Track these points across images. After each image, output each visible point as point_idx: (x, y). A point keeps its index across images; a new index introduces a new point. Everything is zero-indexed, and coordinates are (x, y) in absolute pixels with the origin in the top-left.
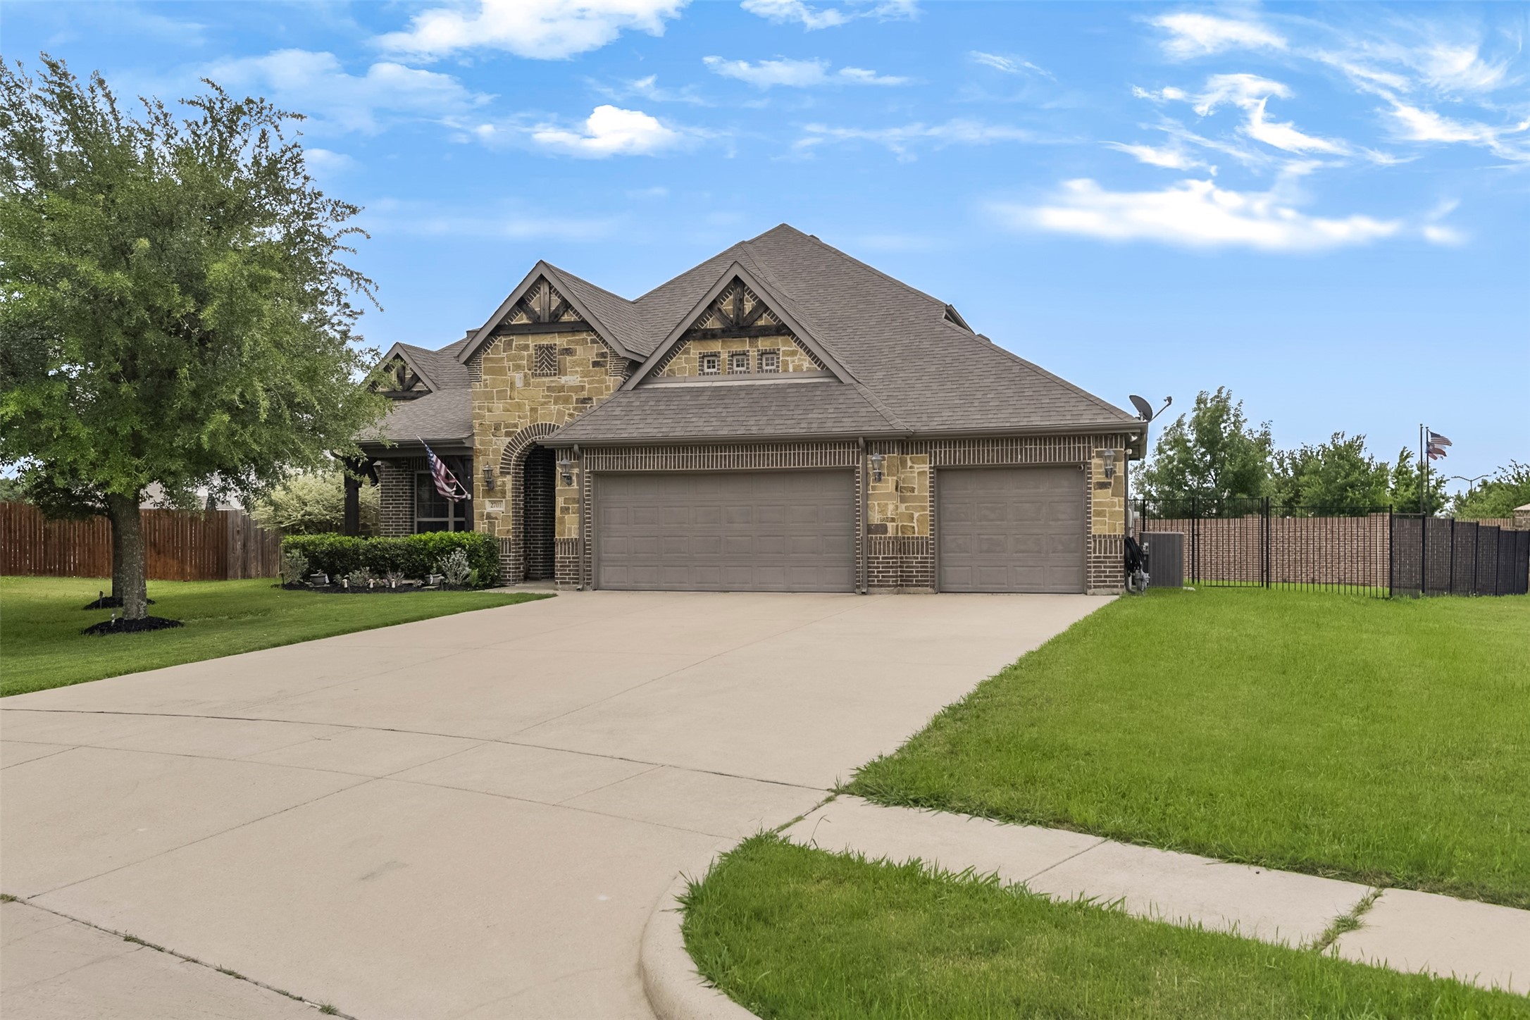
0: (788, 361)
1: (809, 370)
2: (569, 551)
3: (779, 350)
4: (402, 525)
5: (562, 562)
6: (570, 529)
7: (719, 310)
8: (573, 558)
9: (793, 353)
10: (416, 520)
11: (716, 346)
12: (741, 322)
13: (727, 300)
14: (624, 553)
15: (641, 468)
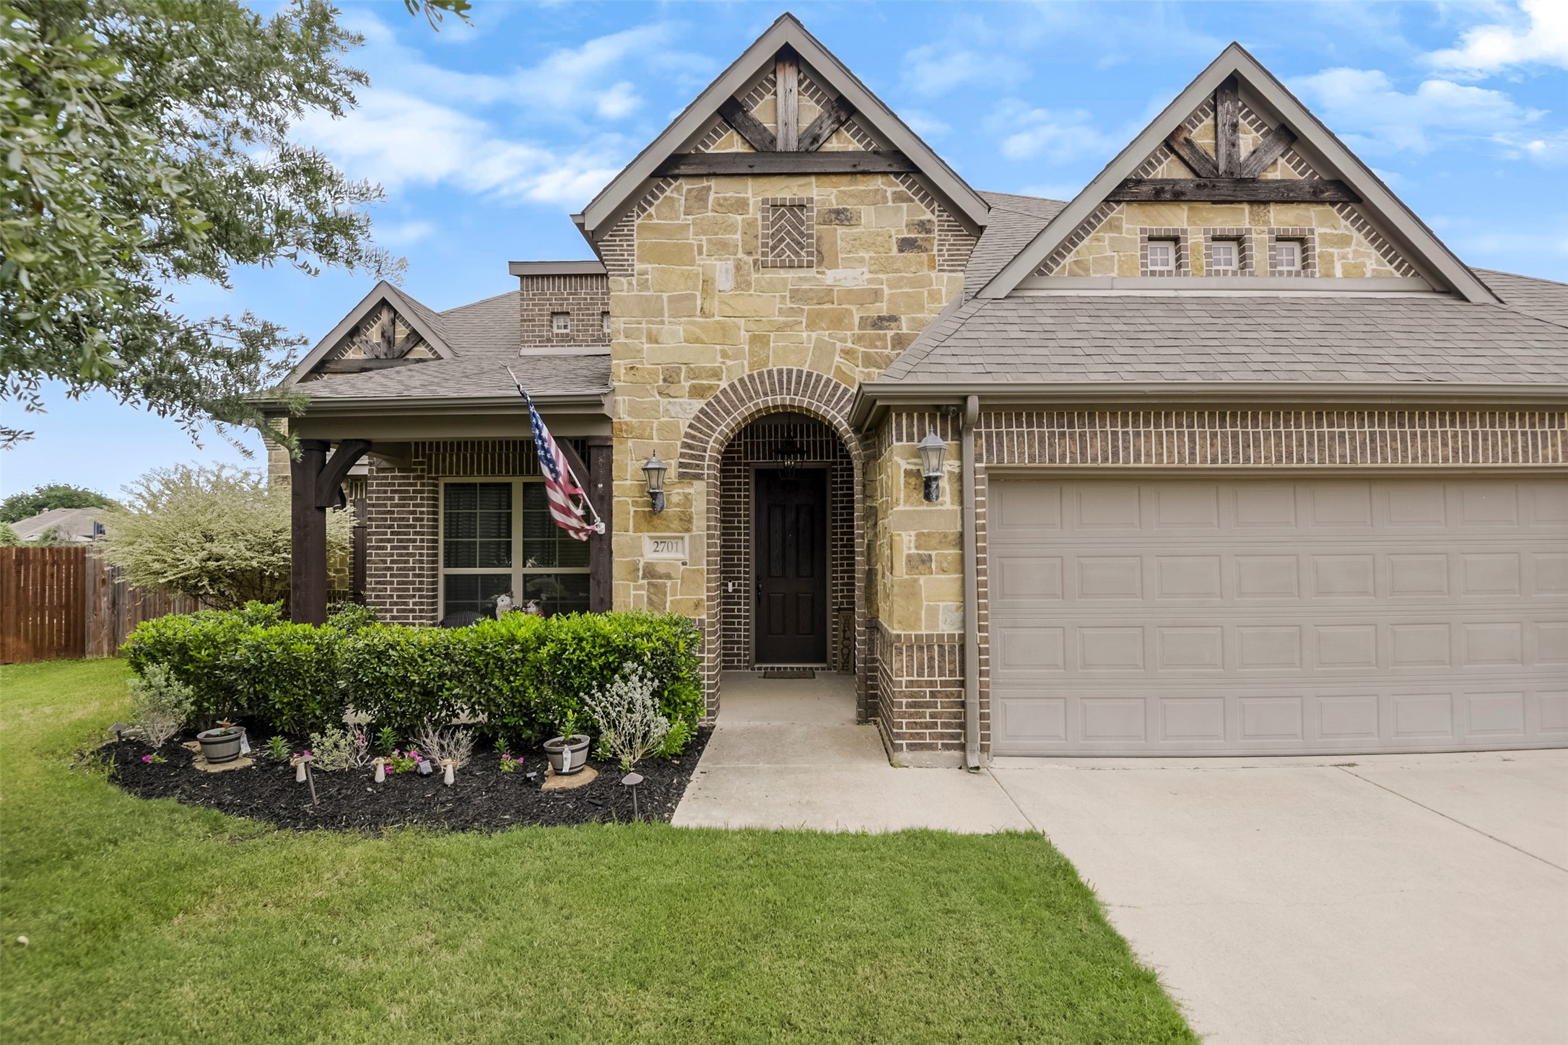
0: (1332, 255)
1: (1377, 275)
2: (931, 667)
3: (1312, 231)
4: (414, 583)
5: (912, 695)
6: (933, 612)
7: (1189, 142)
8: (944, 684)
9: (1344, 241)
10: (443, 571)
11: (1175, 218)
12: (1237, 171)
13: (1200, 126)
14: (1056, 666)
15: (1127, 460)
